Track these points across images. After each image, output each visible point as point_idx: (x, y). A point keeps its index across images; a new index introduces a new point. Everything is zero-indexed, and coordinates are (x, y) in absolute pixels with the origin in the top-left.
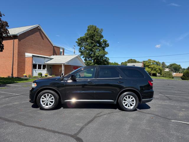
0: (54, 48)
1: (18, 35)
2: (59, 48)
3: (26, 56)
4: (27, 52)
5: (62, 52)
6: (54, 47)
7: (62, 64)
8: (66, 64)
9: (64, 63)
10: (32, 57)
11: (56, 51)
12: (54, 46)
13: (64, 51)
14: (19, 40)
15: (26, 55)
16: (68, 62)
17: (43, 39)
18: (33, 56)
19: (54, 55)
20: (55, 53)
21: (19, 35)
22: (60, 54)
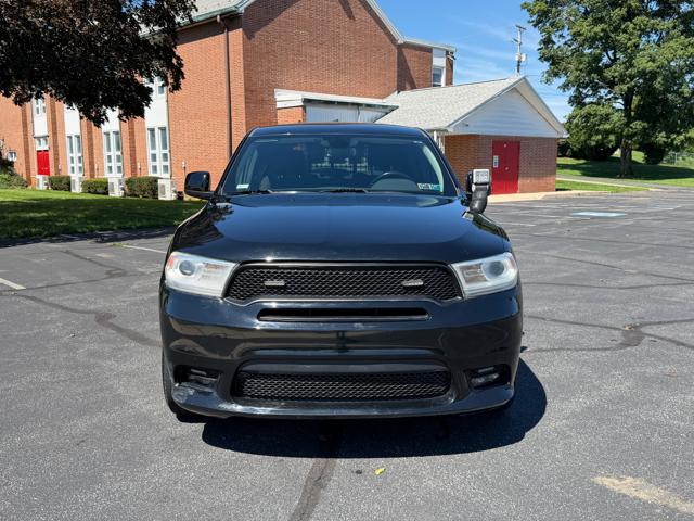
0: (400, 54)
1: (242, 10)
2: (429, 50)
3: (279, 105)
4: (282, 87)
5: (440, 70)
6: (400, 47)
7: (432, 131)
8: (451, 131)
9: (442, 124)
10: (304, 107)
11: (411, 69)
12: (400, 42)
13: (450, 65)
14: (249, 35)
15: (278, 98)
16: (465, 120)
17: (351, 16)
18: (307, 101)
19: (400, 88)
20: (406, 81)
21: (246, 9)
22: (432, 80)
